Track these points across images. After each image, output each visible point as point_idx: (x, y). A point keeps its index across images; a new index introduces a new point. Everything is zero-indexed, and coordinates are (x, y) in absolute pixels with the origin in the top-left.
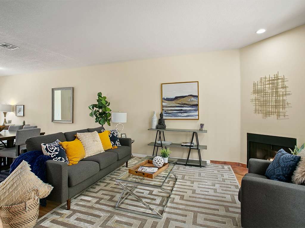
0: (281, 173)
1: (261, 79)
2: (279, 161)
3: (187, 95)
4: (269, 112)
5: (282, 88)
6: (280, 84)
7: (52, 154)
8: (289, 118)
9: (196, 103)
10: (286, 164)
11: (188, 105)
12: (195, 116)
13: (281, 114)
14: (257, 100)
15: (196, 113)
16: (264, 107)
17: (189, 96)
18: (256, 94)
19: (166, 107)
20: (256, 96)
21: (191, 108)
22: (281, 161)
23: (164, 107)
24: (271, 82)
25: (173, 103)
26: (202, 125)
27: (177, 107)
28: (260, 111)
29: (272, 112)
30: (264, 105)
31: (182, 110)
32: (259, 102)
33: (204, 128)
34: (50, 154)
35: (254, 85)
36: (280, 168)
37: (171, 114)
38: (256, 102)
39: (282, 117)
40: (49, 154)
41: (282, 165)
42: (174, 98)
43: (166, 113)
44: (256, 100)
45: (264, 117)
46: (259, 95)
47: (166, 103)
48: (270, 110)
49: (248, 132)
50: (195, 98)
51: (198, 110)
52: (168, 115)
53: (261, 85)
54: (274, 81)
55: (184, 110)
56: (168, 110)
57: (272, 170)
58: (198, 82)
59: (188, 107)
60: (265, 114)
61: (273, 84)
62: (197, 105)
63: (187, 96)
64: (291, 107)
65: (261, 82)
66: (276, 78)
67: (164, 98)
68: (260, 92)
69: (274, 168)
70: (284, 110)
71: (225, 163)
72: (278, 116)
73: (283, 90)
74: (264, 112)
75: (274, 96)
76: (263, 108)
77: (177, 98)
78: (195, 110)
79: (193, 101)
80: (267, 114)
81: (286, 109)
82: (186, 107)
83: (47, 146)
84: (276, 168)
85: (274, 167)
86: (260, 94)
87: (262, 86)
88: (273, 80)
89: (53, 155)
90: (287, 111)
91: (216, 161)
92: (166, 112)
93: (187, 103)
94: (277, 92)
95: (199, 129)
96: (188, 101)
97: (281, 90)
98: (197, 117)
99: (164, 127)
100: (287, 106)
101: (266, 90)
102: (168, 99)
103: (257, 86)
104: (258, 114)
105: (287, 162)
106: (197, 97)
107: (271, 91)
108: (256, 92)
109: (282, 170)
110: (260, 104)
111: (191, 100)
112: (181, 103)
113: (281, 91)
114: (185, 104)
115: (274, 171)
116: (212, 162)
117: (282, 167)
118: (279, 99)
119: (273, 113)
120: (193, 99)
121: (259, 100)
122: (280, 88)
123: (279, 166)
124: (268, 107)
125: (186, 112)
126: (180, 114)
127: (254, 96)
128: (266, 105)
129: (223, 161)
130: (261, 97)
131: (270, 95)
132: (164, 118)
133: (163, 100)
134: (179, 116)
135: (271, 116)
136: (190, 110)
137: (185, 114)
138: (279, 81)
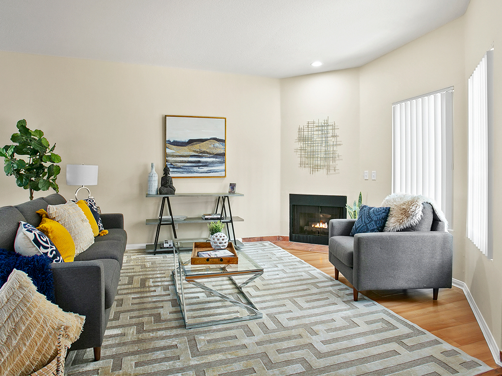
0: (375, 227)
1: (308, 124)
2: (369, 215)
3: (209, 138)
4: (318, 166)
5: (332, 136)
6: (330, 131)
7: (49, 250)
8: (339, 173)
9: (222, 151)
10: (378, 216)
11: (210, 154)
12: (221, 171)
13: (331, 168)
14: (303, 150)
15: (222, 167)
16: (312, 159)
17: (211, 139)
18: (302, 143)
19: (173, 156)
20: (302, 145)
21: (214, 159)
22: (372, 215)
23: (169, 156)
24: (320, 128)
25: (185, 150)
26: (233, 186)
27: (192, 156)
28: (307, 164)
29: (320, 166)
30: (312, 156)
31: (199, 162)
32: (305, 152)
33: (237, 190)
34: (45, 251)
35: (300, 130)
36: (373, 222)
37: (181, 168)
38: (301, 152)
39: (332, 172)
40: (42, 250)
41: (375, 218)
42: (187, 141)
43: (172, 166)
44: (301, 150)
45: (312, 172)
46: (305, 144)
47: (173, 149)
48: (319, 162)
49: (291, 193)
50: (221, 143)
51: (224, 162)
52: (175, 170)
53: (308, 131)
54: (324, 128)
55: (203, 162)
56: (177, 163)
57: (364, 226)
58: (225, 119)
59: (210, 157)
60: (313, 168)
61: (322, 130)
62: (223, 155)
63: (209, 140)
64: (342, 159)
65: (308, 128)
66: (326, 124)
67: (168, 141)
68: (307, 140)
69: (366, 224)
70: (334, 163)
71: (261, 239)
72: (328, 170)
73: (333, 139)
74: (312, 165)
75: (324, 146)
76: (310, 160)
77: (191, 142)
78: (221, 163)
79: (217, 147)
80: (316, 168)
81: (337, 162)
82: (206, 157)
83: (35, 234)
84: (369, 223)
85: (365, 222)
86: (307, 143)
87: (310, 133)
88: (322, 126)
89: (51, 253)
90: (337, 164)
91: (249, 238)
92: (172, 164)
93: (208, 151)
94: (326, 142)
95: (229, 192)
96: (210, 148)
97: (331, 138)
98: (223, 174)
99: (172, 191)
100: (338, 158)
101: (315, 138)
102: (176, 144)
103: (304, 132)
104: (304, 169)
105: (379, 215)
106: (223, 141)
107: (320, 139)
108: (302, 139)
109: (376, 223)
110: (306, 156)
111: (215, 145)
112: (198, 150)
113: (331, 140)
114: (204, 152)
115: (367, 227)
116: (244, 239)
117: (375, 221)
118: (329, 150)
119: (322, 167)
120: (217, 144)
121: (305, 150)
122: (330, 137)
123: (372, 220)
124: (316, 159)
125: (206, 164)
126: (196, 169)
127: (299, 145)
128: (314, 156)
129: (259, 236)
130: (308, 146)
131: (319, 144)
132: (171, 175)
133: (167, 145)
134: (194, 172)
135: (320, 171)
136: (213, 163)
137: (205, 169)
138: (329, 128)
